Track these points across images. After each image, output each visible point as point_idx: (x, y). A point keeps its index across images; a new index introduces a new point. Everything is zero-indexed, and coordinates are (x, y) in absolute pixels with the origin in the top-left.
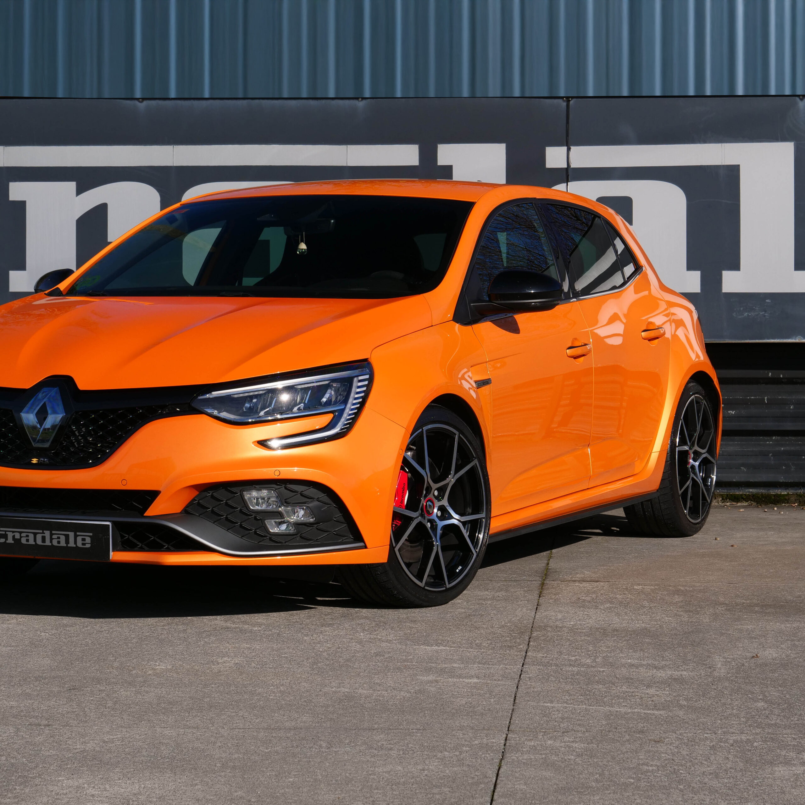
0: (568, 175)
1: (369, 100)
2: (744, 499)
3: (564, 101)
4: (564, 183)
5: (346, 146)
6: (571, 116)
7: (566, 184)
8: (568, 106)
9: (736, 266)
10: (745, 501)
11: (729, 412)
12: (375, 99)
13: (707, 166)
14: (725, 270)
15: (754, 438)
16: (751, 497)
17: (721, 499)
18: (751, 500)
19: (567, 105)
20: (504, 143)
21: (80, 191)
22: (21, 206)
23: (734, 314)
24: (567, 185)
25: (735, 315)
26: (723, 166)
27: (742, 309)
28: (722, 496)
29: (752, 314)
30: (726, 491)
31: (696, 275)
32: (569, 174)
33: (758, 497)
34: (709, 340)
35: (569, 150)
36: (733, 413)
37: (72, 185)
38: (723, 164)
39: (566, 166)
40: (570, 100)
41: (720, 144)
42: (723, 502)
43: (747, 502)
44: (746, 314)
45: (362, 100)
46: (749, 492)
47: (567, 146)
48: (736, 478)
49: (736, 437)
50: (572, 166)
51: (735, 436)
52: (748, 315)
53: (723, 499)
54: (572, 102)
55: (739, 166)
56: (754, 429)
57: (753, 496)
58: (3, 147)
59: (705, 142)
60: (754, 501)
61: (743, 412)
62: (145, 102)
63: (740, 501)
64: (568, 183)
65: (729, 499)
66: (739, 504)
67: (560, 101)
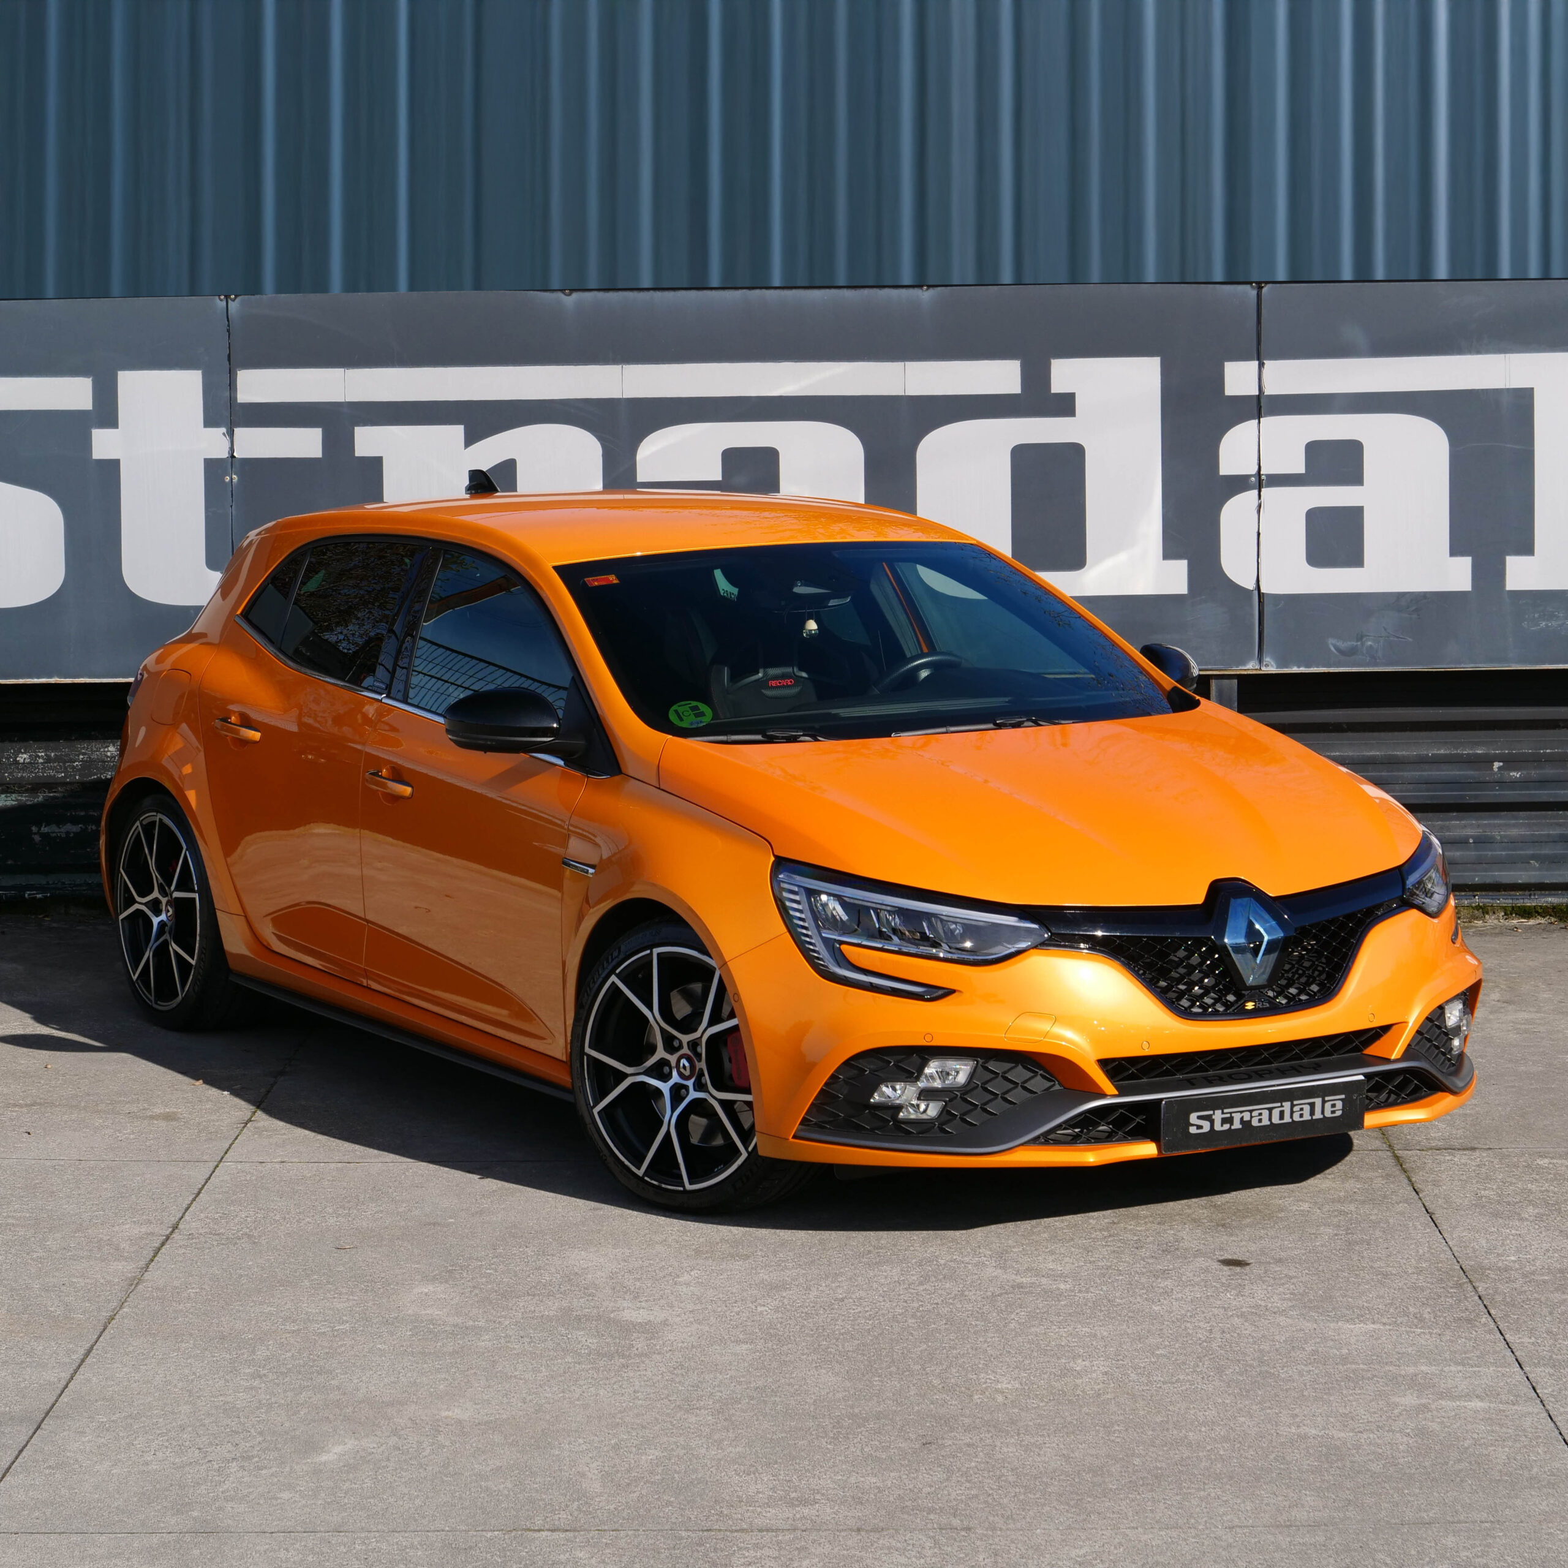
0: (1261, 407)
1: (939, 288)
2: (1539, 914)
3: (1252, 287)
4: (1254, 419)
5: (903, 363)
6: (1264, 311)
7: (1257, 421)
8: (1259, 296)
9: (1526, 548)
10: (1541, 916)
11: (1511, 774)
12: (949, 288)
13: (1483, 390)
14: (1509, 554)
15: (1550, 813)
16: (1550, 910)
17: (1503, 914)
18: (1551, 915)
19: (1258, 294)
20: (1157, 356)
21: (470, 440)
22: (375, 464)
23: (1525, 624)
24: (1259, 422)
25: (1526, 626)
26: (1508, 389)
27: (1536, 615)
28: (1504, 909)
29: (1554, 623)
30: (1511, 901)
31: (1465, 564)
32: (1262, 404)
33: (1561, 910)
34: (1484, 666)
35: (1261, 366)
36: (1518, 776)
37: (458, 431)
38: (1507, 387)
39: (1257, 393)
40: (1263, 287)
41: (1502, 356)
42: (1506, 919)
43: (1544, 917)
44: (1544, 623)
45: (927, 290)
46: (1547, 902)
47: (1258, 359)
48: (1522, 876)
49: (1521, 813)
50: (1268, 391)
51: (1521, 811)
52: (1546, 625)
53: (1506, 914)
54: (1264, 290)
55: (1533, 389)
56: (1551, 800)
57: (1554, 908)
58: (343, 370)
59: (1478, 352)
60: (1555, 916)
61: (1534, 774)
62: (575, 295)
63: (1532, 916)
64: (1261, 419)
65: (1516, 914)
66: (1532, 922)
67: (1248, 287)
